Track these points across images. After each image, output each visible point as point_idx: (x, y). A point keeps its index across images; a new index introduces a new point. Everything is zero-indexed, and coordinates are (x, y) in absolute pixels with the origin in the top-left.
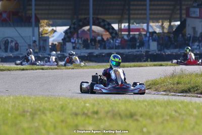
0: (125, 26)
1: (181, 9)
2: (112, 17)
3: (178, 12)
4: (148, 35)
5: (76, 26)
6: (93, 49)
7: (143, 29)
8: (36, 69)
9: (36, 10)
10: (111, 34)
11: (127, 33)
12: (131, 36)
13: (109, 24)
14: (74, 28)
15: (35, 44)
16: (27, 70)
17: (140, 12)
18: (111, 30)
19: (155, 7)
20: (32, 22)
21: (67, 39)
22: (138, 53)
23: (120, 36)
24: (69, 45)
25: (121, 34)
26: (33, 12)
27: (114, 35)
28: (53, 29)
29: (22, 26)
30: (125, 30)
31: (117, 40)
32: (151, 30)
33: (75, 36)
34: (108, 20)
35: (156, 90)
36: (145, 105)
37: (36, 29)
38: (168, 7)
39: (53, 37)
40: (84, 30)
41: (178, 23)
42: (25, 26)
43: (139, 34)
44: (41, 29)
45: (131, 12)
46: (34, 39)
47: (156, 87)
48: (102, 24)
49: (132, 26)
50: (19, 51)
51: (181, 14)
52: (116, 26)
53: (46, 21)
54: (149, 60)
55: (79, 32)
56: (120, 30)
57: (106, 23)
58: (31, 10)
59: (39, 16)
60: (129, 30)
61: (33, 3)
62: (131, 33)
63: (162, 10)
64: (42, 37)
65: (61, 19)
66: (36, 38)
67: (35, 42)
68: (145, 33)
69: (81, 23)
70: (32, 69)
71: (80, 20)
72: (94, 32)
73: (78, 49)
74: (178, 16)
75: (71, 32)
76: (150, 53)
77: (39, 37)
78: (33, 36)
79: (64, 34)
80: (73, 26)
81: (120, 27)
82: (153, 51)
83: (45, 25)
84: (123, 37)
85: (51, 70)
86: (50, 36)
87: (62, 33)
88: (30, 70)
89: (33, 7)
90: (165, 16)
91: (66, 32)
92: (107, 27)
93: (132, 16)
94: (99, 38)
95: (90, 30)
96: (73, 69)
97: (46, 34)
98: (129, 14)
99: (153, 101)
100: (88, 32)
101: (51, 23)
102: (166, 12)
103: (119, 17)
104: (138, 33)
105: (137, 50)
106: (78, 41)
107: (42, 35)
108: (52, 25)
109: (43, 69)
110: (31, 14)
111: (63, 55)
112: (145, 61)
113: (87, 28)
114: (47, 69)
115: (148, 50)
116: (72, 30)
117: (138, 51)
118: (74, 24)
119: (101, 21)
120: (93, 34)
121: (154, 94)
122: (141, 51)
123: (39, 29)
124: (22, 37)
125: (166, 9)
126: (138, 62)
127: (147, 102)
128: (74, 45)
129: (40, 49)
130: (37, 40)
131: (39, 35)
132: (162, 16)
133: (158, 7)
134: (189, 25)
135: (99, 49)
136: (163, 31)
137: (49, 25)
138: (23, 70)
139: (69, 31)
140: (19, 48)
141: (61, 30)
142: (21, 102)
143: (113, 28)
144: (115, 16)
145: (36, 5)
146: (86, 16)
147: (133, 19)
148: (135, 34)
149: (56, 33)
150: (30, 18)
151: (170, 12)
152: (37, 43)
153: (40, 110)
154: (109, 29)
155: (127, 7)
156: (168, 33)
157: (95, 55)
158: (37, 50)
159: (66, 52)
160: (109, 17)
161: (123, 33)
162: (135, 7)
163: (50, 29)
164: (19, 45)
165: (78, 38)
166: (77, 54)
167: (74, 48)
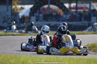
0: (74, 5)
4: (90, 12)
6: (50, 21)
7: (87, 8)
8: (8, 35)
10: (64, 11)
11: (74, 10)
12: (78, 12)
13: (62, 4)
14: (37, 6)
18: (63, 8)
20: (6, 2)
21: (32, 14)
22: (83, 25)
23: (70, 12)
27: (65, 11)
28: (22, 7)
30: (73, 8)
31: (67, 15)
32: (92, 8)
33: (38, 12)
35: (94, 51)
36: (84, 62)
37: (10, 7)
39: (22, 12)
40: (44, 8)
44: (14, 7)
47: (94, 49)
48: (57, 3)
49: (79, 5)
52: (67, 5)
55: (41, 8)
56: (70, 8)
57: (60, 3)
60: (76, 8)
62: (78, 10)
64: (14, 13)
66: (9, 13)
68: (87, 10)
69: (42, 3)
70: (5, 35)
72: (51, 9)
75: (35, 9)
77: (12, 13)
79: (29, 10)
80: (36, 5)
81: (70, 6)
83: (16, 3)
85: (19, 36)
86: (20, 12)
88: (4, 35)
91: (31, 9)
92: (61, 5)
95: (49, 8)
97: (17, 10)
99: (90, 59)
100: (47, 10)
101: (21, 2)
104: (82, 10)
105: (82, 22)
107: (14, 11)
108: (22, 4)
109: (13, 35)
113: (46, 6)
114: (16, 35)
115: (90, 22)
116: (36, 8)
118: (37, 3)
119: (56, 1)
120: (51, 11)
121: (93, 54)
122: (85, 23)
123: (12, 7)
126: (82, 30)
127: (86, 59)
137: (19, 4)
139: (33, 8)
141: (28, 7)
143: (65, 7)
149: (24, 10)
157: (51, 25)
158: (10, 22)
161: (72, 10)
163: (19, 7)
166: (38, 25)
167: (37, 20)
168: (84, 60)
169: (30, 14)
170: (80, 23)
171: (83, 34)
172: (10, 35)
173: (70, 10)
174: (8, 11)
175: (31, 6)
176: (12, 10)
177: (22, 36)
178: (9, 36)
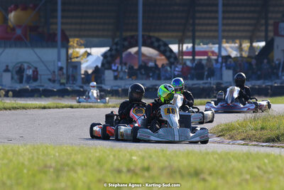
0: (187, 47)
1: (267, 25)
2: (170, 34)
3: (263, 28)
4: (220, 60)
5: (119, 47)
6: (142, 79)
7: (213, 53)
8: (63, 107)
9: (62, 23)
10: (168, 58)
11: (191, 57)
12: (196, 62)
13: (166, 45)
14: (117, 50)
15: (61, 72)
16: (49, 108)
17: (209, 28)
18: (168, 54)
19: (230, 21)
20: (57, 42)
21: (106, 66)
22: (206, 86)
23: (181, 61)
24: (109, 75)
25: (182, 59)
26: (59, 27)
27: (172, 60)
28: (86, 52)
29: (43, 47)
30: (187, 53)
31: (177, 67)
32: (224, 53)
33: (118, 61)
34: (164, 39)
35: (231, 138)
36: (216, 159)
37: (63, 51)
38: (248, 22)
39: (87, 61)
40: (130, 53)
41: (262, 44)
42: (48, 47)
43: (207, 59)
44: (70, 51)
45: (197, 28)
46: (60, 64)
47: (231, 133)
48: (156, 44)
49: (198, 48)
50: (39, 81)
51: (266, 31)
52: (175, 48)
53: (76, 39)
55: (124, 55)
56: (182, 53)
57: (161, 43)
58: (56, 24)
59: (67, 33)
60: (193, 53)
61: (59, 14)
62: (197, 57)
63: (240, 25)
64: (71, 62)
65: (98, 36)
66: (62, 63)
67: (61, 69)
68: (215, 57)
69: (126, 43)
70: (57, 107)
71: (125, 39)
72: (144, 55)
73: (122, 79)
74: (263, 34)
75: (111, 56)
76: (222, 86)
77: (68, 62)
78: (59, 60)
79: (102, 58)
80: (114, 47)
81: (181, 48)
82: (227, 83)
83: (75, 45)
84: (185, 64)
85: (83, 109)
86: (82, 62)
87: (98, 57)
88: (53, 108)
89: (59, 20)
90: (244, 34)
91: (105, 55)
92: (162, 48)
93: (197, 34)
94: (151, 64)
95: (138, 52)
97: (77, 57)
98: (194, 31)
99: (227, 154)
100: (136, 56)
101: (82, 42)
102: (246, 28)
103: (180, 34)
104: (206, 57)
105: (205, 81)
106: (122, 69)
107: (71, 59)
108: (86, 47)
109: (72, 107)
110: (56, 30)
111: (101, 87)
113: (134, 50)
114: (77, 107)
116: (114, 52)
117: (206, 83)
118: (116, 44)
119: (154, 40)
120: (143, 58)
121: (229, 143)
122: (210, 83)
123: (67, 52)
124: (43, 62)
125: (245, 25)
126: (205, 98)
128: (116, 74)
129: (68, 78)
130: (64, 66)
131: (67, 60)
132: (239, 34)
133: (234, 22)
134: (278, 47)
135: (151, 79)
136: (241, 54)
137: (80, 46)
138: (44, 108)
139: (109, 54)
140: (39, 77)
141: (98, 52)
142: (41, 153)
143: (171, 51)
144: (175, 34)
145: (63, 17)
146: (133, 34)
147: (199, 37)
148: (201, 60)
149: (90, 57)
150: (55, 35)
151: (250, 28)
152: (65, 71)
153: (68, 165)
154: (165, 51)
155: (191, 21)
156: (249, 57)
158: (63, 81)
159: (104, 84)
160: (165, 34)
161: (185, 57)
162: (201, 21)
163: (82, 50)
164: (39, 73)
165: (121, 63)
166: (119, 87)
167: (116, 78)
168: (216, 156)
169: (103, 64)
170: (201, 82)
172: (67, 107)
173: (181, 57)
176: (68, 57)
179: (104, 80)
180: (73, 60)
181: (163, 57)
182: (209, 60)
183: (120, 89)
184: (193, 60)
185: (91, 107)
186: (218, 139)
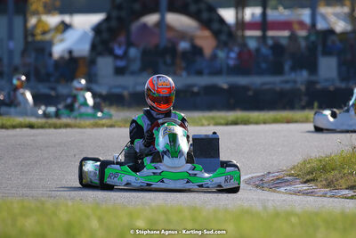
0: (253, 15)
5: (123, 14)
8: (14, 127)
10: (216, 34)
11: (258, 33)
12: (270, 42)
13: (212, 10)
14: (119, 19)
18: (216, 26)
21: (100, 48)
22: (288, 86)
23: (240, 40)
24: (105, 65)
25: (244, 37)
27: (224, 37)
28: (63, 23)
30: (252, 26)
31: (231, 50)
32: (321, 25)
35: (328, 186)
37: (18, 21)
39: (62, 41)
40: (145, 26)
43: (290, 37)
44: (33, 21)
46: (11, 46)
47: (330, 176)
48: (193, 8)
49: (273, 15)
52: (228, 15)
54: (316, 104)
55: (135, 26)
56: (241, 25)
57: (203, 6)
60: (264, 24)
62: (270, 33)
64: (34, 42)
66: (16, 45)
68: (303, 33)
69: (137, 6)
72: (170, 28)
75: (110, 30)
76: (318, 86)
77: (27, 43)
79: (91, 34)
80: (115, 14)
81: (239, 16)
82: (326, 80)
83: (41, 9)
85: (52, 131)
86: (56, 40)
87: (85, 33)
91: (97, 29)
92: (205, 15)
94: (184, 45)
95: (161, 24)
96: (112, 126)
97: (44, 33)
100: (157, 31)
101: (58, 3)
104: (286, 33)
105: (286, 77)
107: (33, 35)
108: (62, 11)
109: (31, 126)
112: (303, 108)
113: (152, 19)
114: (42, 127)
115: (313, 78)
116: (114, 23)
117: (287, 82)
118: (119, 7)
120: (170, 35)
121: (324, 195)
122: (295, 82)
123: (25, 21)
126: (284, 108)
128: (121, 63)
131: (26, 37)
135: (184, 74)
137: (49, 10)
139: (104, 26)
141: (85, 23)
143: (222, 21)
149: (69, 31)
154: (211, 21)
161: (249, 33)
163: (53, 20)
166: (124, 88)
167: (119, 71)
169: (93, 47)
170: (277, 79)
171: (288, 122)
172: (21, 126)
173: (239, 33)
174: (11, 36)
175: (96, 18)
176: (28, 33)
177: (63, 130)
178: (18, 130)
179: (96, 75)
180: (39, 38)
181: (207, 33)
182: (293, 37)
183: (126, 93)
184: (264, 38)
185: (67, 126)
186: (304, 187)
